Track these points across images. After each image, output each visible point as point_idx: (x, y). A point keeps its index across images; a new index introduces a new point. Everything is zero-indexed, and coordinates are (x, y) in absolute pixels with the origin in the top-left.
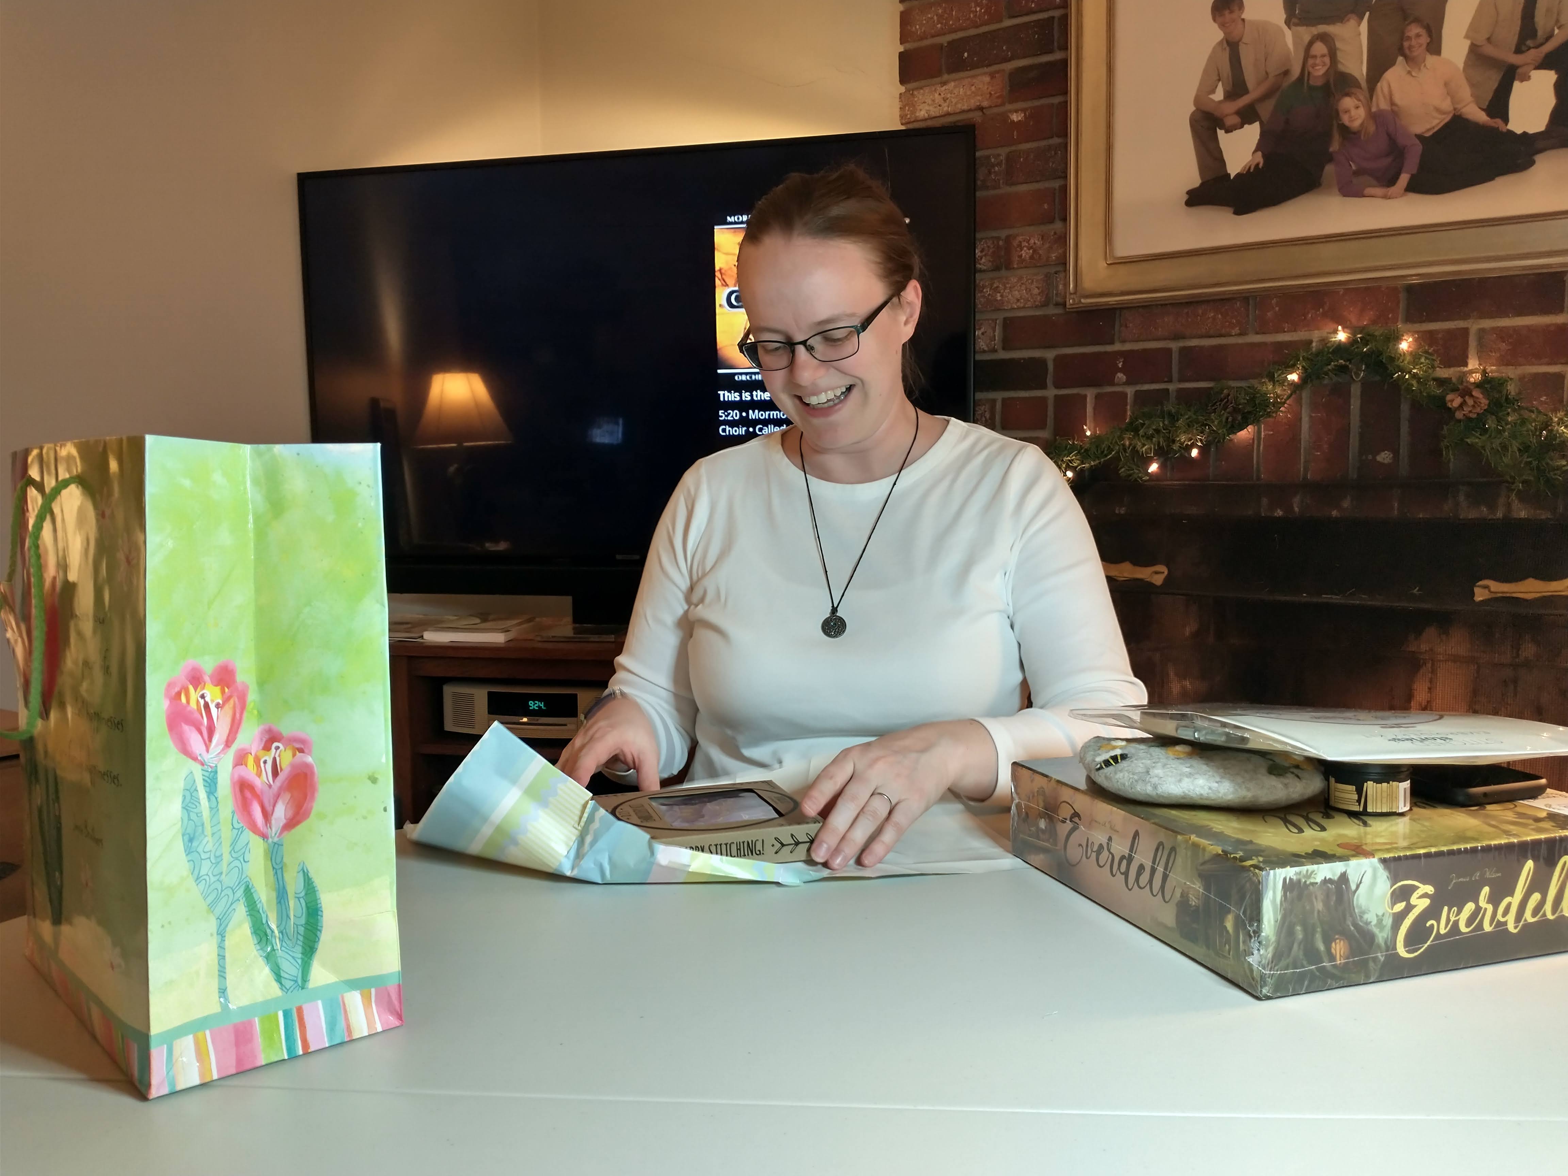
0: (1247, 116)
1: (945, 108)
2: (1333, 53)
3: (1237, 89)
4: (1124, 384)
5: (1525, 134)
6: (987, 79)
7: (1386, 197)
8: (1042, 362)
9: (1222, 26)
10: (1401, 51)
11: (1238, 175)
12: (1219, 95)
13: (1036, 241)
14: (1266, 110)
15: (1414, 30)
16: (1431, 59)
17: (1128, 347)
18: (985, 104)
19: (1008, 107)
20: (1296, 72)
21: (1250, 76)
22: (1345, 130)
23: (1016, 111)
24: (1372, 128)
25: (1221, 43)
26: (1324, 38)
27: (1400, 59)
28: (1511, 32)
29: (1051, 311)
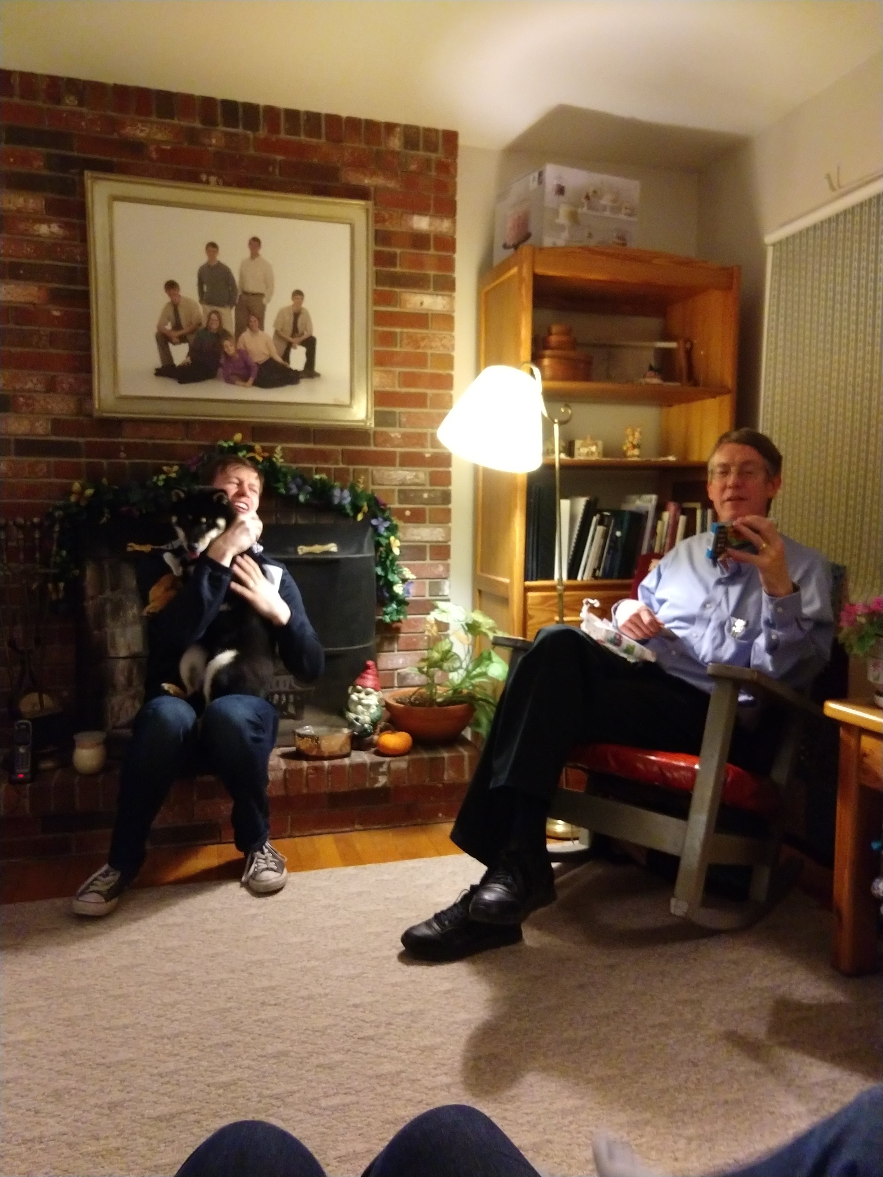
0: (183, 339)
1: (9, 298)
2: (220, 320)
3: (177, 326)
4: (125, 458)
5: (296, 371)
6: (36, 289)
7: (245, 386)
8: (77, 444)
9: (170, 295)
10: (248, 326)
11: (180, 367)
12: (169, 327)
13: (71, 380)
14: (192, 338)
15: (253, 319)
16: (260, 332)
17: (125, 440)
18: (36, 301)
19: (50, 306)
20: (204, 324)
21: (184, 322)
22: (227, 355)
23: (56, 310)
24: (237, 356)
25: (169, 303)
26: (216, 312)
27: (248, 330)
28: (289, 329)
29: (81, 418)
